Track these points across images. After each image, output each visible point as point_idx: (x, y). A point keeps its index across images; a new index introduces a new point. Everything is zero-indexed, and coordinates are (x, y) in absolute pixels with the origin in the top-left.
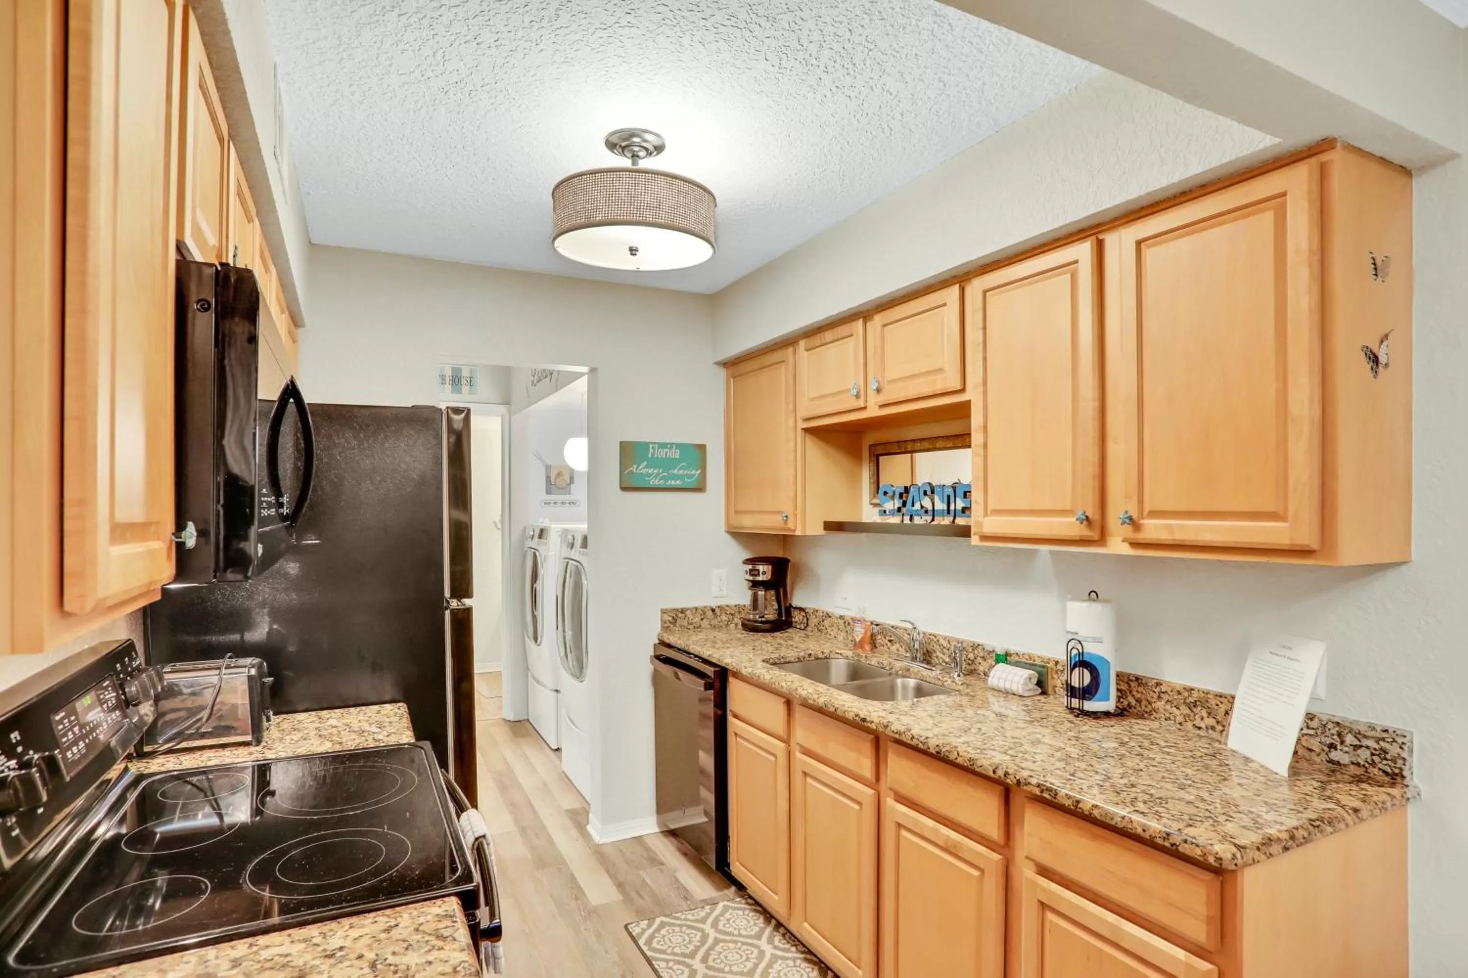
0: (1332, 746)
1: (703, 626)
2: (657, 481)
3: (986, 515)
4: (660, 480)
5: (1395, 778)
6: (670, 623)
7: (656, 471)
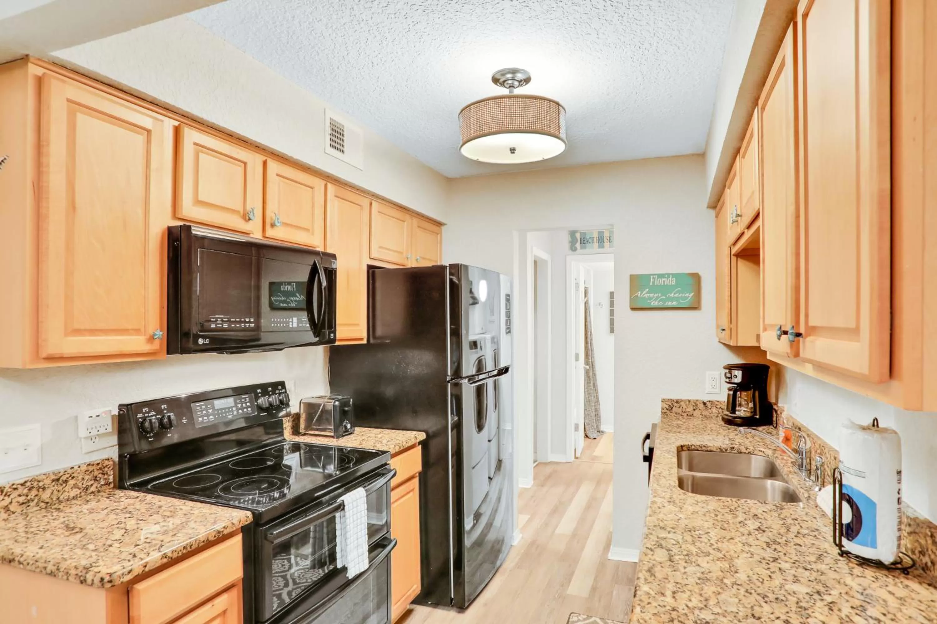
1: (694, 415)
2: (657, 303)
4: (659, 302)
6: (667, 409)
7: (656, 295)
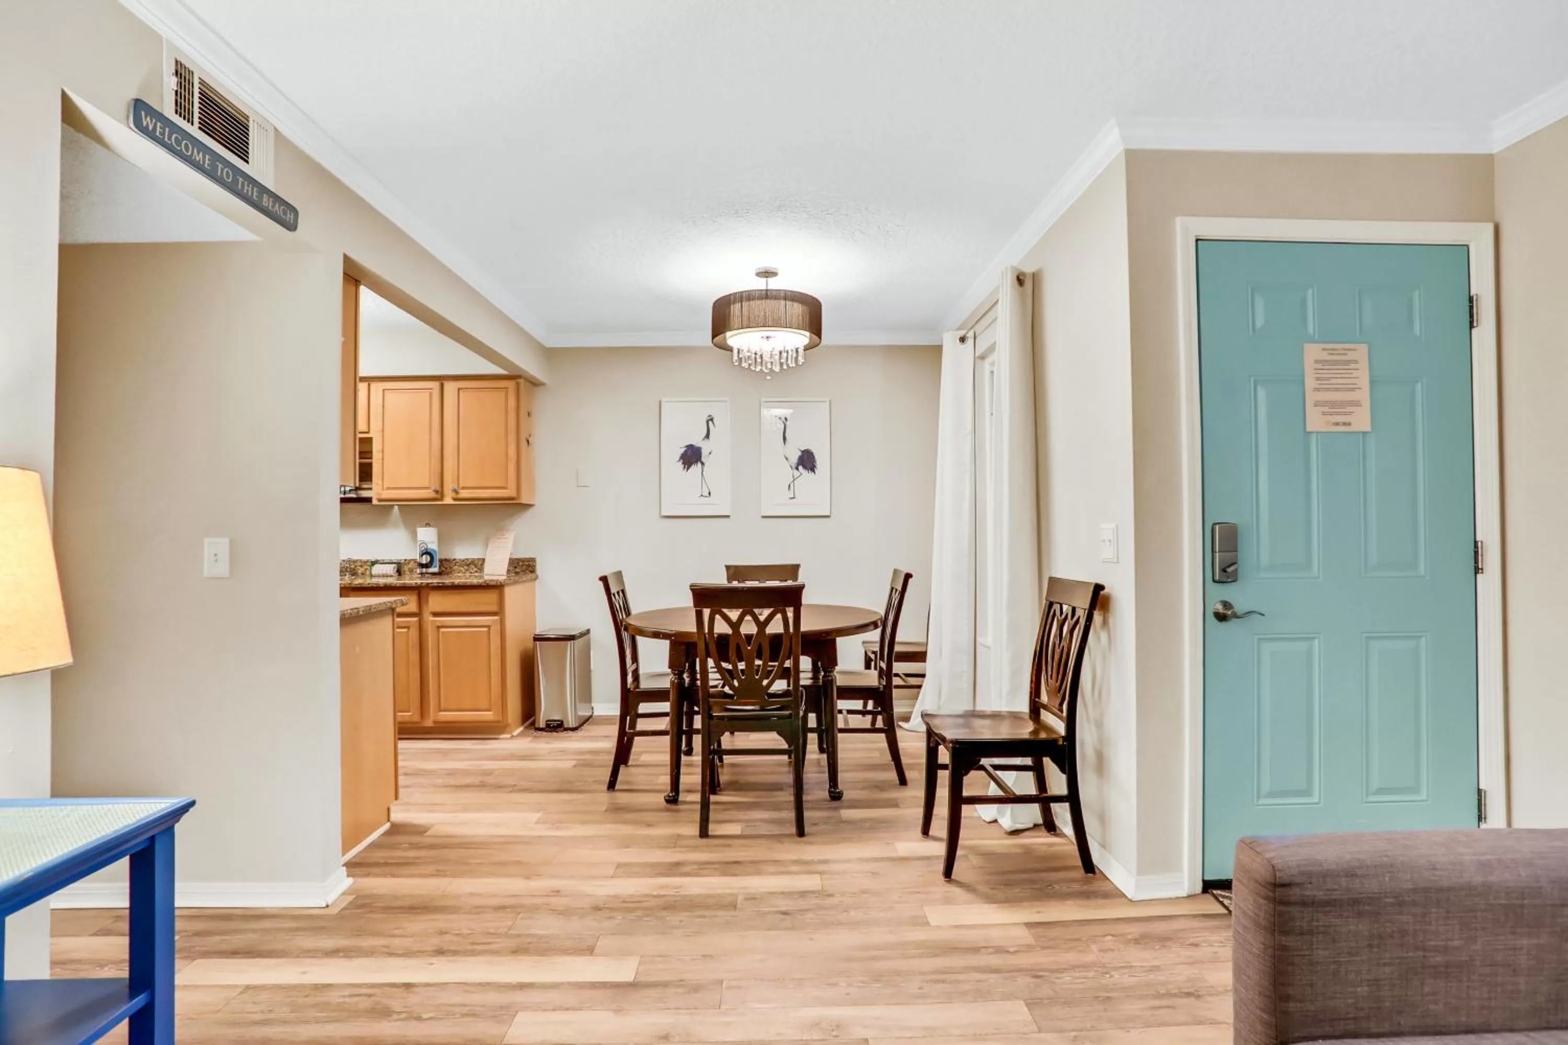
0: (516, 567)
3: (383, 489)
5: (533, 571)
